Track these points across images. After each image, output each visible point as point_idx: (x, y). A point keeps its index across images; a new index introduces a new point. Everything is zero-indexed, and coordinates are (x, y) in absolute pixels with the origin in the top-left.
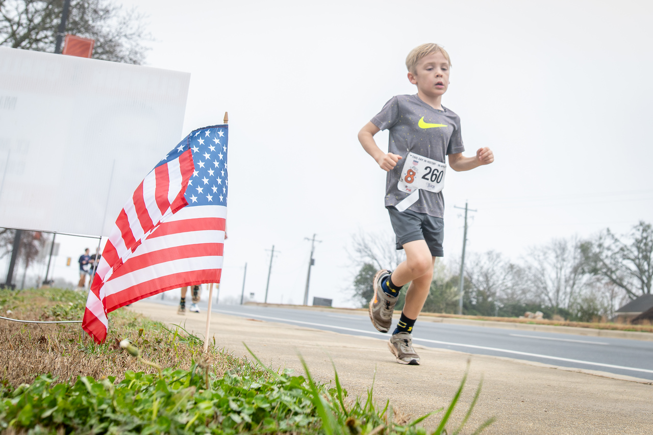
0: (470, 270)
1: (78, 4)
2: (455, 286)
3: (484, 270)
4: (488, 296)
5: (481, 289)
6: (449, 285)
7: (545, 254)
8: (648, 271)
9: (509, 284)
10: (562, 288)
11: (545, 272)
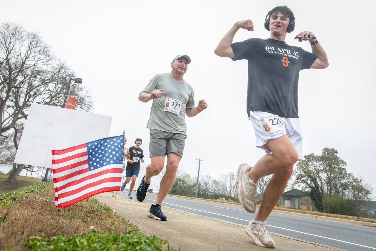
0: (200, 182)
1: (72, 86)
2: (195, 187)
3: (205, 182)
4: (206, 191)
5: (204, 188)
6: (193, 187)
7: (226, 177)
8: (263, 185)
9: (214, 187)
10: (232, 189)
11: (226, 184)
